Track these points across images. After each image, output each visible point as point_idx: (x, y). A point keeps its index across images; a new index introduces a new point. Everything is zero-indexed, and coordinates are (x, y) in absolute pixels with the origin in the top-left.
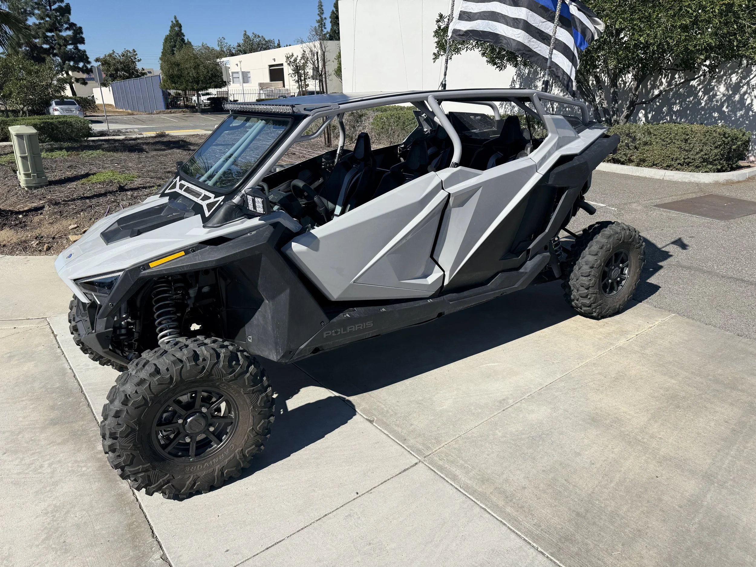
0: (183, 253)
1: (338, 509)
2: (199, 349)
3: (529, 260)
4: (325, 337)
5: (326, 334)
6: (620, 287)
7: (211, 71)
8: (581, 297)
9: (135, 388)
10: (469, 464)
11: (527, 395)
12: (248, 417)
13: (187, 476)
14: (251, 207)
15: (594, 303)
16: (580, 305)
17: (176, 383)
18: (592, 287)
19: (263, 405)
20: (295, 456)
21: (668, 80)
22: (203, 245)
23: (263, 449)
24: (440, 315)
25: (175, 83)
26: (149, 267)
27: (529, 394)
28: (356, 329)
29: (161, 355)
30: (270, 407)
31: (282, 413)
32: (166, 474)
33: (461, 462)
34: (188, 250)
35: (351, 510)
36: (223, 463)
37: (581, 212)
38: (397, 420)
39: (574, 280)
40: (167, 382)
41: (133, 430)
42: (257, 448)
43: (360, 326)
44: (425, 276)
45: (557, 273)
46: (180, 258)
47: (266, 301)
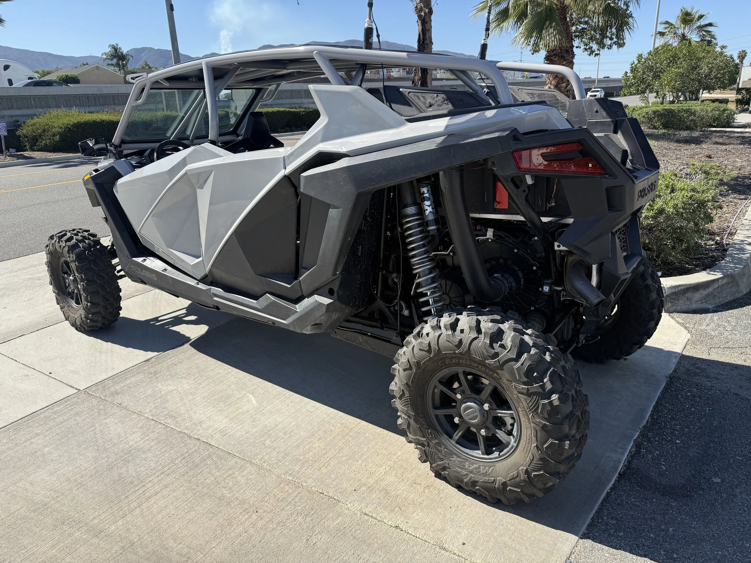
1: (37, 371)
3: (307, 297)
5: (133, 268)
35: (33, 375)
43: (149, 275)
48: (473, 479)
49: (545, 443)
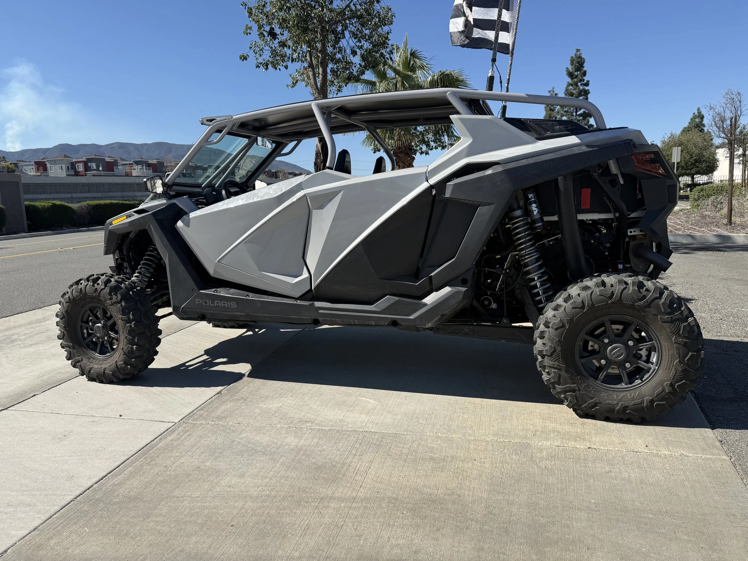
0: (125, 217)
1: (100, 417)
3: (435, 291)
4: (197, 304)
5: (198, 301)
22: (134, 214)
24: (316, 321)
26: (112, 224)
28: (222, 306)
30: (134, 338)
34: (128, 216)
35: (100, 420)
42: (124, 365)
43: (225, 304)
48: (623, 406)
49: (685, 358)
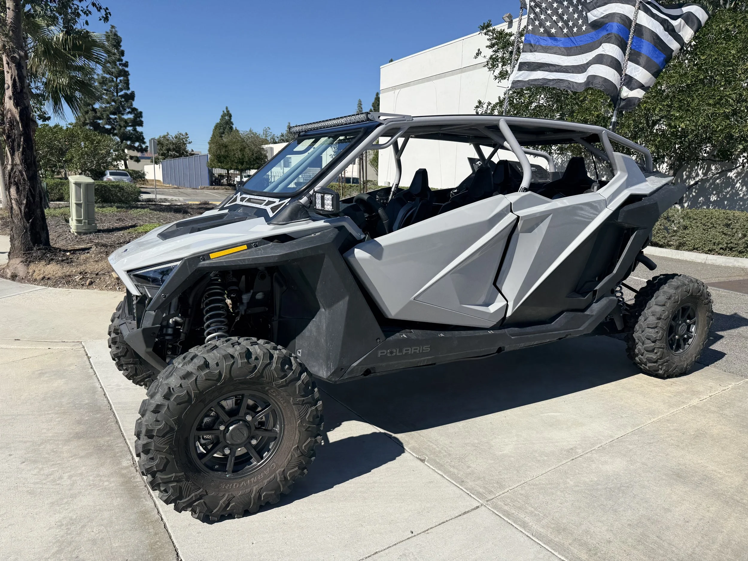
0: (245, 247)
1: (390, 547)
2: (252, 347)
3: (595, 303)
4: (379, 356)
5: (381, 353)
6: (687, 346)
7: (256, 154)
8: (647, 351)
9: (181, 382)
10: (540, 512)
11: (598, 446)
12: (295, 432)
13: (221, 494)
14: (319, 206)
15: (661, 359)
16: (645, 360)
17: (224, 381)
18: (659, 340)
19: (311, 420)
20: (338, 488)
21: (704, 171)
22: (266, 241)
23: (306, 473)
24: (500, 350)
25: (221, 163)
26: (209, 258)
27: (599, 445)
28: (412, 353)
29: (211, 349)
31: (323, 444)
32: (200, 489)
33: (530, 508)
34: (251, 244)
35: (405, 549)
36: (261, 483)
37: (641, 266)
38: (451, 461)
39: (638, 332)
40: (215, 379)
41: (172, 429)
42: (300, 471)
43: (417, 349)
44: (487, 305)
45: (619, 326)
46: (242, 252)
47: (322, 310)
